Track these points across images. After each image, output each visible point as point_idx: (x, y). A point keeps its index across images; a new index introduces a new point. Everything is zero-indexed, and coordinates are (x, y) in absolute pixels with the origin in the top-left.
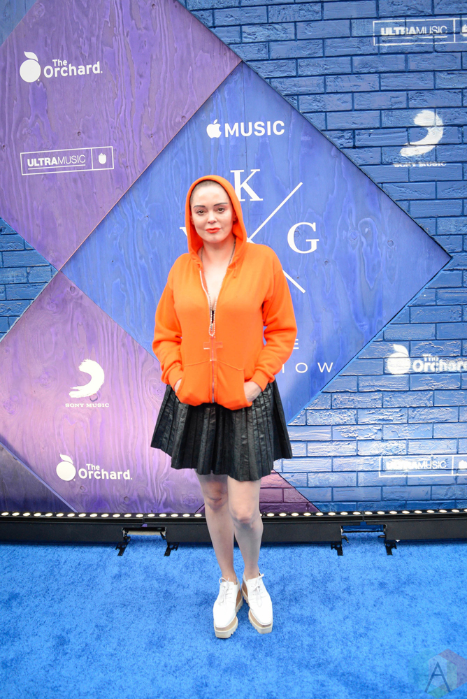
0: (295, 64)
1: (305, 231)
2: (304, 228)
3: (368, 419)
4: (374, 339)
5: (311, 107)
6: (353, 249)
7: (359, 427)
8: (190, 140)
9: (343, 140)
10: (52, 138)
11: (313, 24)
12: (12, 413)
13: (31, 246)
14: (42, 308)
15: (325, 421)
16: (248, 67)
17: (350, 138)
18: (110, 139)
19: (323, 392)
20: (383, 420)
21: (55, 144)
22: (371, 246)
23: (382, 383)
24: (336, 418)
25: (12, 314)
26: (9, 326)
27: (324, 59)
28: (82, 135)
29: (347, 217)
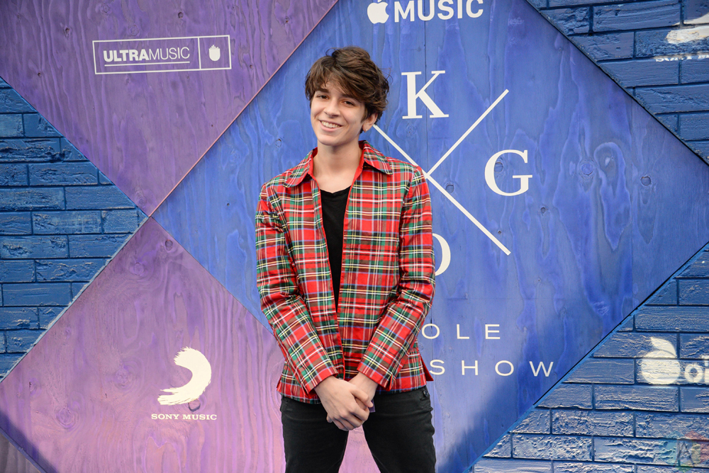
1: (511, 163)
2: (509, 159)
3: (611, 455)
4: (618, 328)
6: (586, 190)
7: (596, 466)
8: (343, 26)
9: (574, 23)
10: (141, 20)
12: (69, 428)
13: (108, 179)
14: (123, 270)
15: (542, 453)
17: (584, 19)
18: (226, 24)
19: (537, 407)
20: (636, 457)
21: (144, 30)
22: (614, 185)
23: (632, 397)
24: (560, 450)
25: (78, 279)
26: (72, 297)
28: (185, 17)
29: (577, 141)
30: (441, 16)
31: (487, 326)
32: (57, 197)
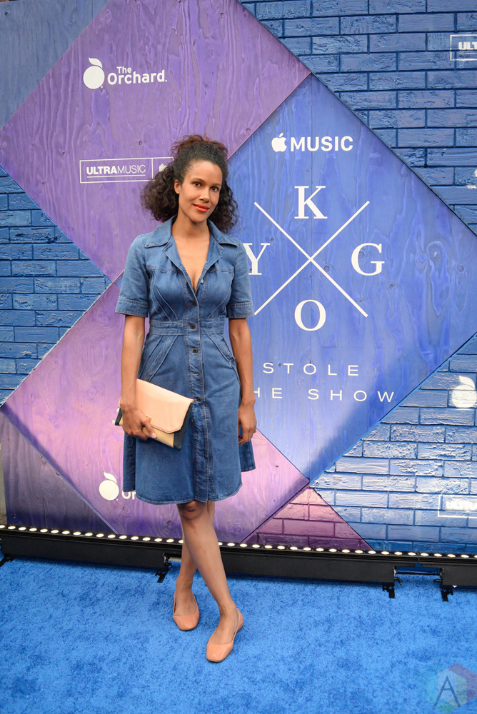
0: (366, 78)
1: (370, 253)
2: (369, 249)
3: (428, 454)
4: (438, 370)
5: (381, 123)
6: (420, 273)
7: (419, 462)
8: (254, 153)
9: (415, 158)
10: (113, 146)
11: (387, 37)
12: (57, 427)
13: (86, 255)
14: (94, 320)
15: (383, 454)
16: (318, 79)
17: (421, 157)
19: (382, 423)
20: (445, 456)
21: (115, 153)
22: (440, 271)
23: (445, 416)
24: (395, 451)
25: (64, 325)
26: (60, 337)
27: (397, 73)
28: (144, 144)
29: (415, 239)
30: (323, 148)
31: (349, 366)
32: (51, 268)
